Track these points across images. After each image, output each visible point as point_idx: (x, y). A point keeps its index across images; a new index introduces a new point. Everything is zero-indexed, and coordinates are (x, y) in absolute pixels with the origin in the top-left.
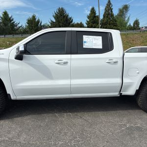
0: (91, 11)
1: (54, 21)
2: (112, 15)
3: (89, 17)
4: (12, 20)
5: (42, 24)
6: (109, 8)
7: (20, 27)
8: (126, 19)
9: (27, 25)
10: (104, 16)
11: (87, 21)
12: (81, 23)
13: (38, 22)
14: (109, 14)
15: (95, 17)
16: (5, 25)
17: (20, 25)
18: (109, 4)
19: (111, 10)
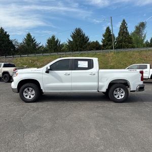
0: (106, 30)
1: (72, 40)
2: (127, 33)
3: (104, 36)
4: (35, 40)
5: (61, 44)
6: (124, 27)
7: (40, 47)
8: (143, 36)
9: (47, 44)
10: (119, 34)
11: (103, 40)
12: (97, 41)
13: (57, 41)
14: (124, 32)
15: (110, 35)
16: (28, 45)
17: (40, 45)
18: (124, 23)
19: (126, 28)
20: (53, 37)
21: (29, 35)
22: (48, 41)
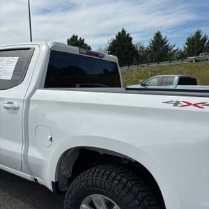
7: (175, 51)
9: (186, 46)
20: (198, 34)
21: (158, 35)
22: (189, 40)
